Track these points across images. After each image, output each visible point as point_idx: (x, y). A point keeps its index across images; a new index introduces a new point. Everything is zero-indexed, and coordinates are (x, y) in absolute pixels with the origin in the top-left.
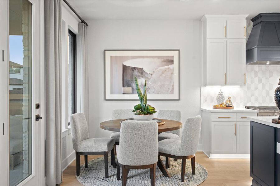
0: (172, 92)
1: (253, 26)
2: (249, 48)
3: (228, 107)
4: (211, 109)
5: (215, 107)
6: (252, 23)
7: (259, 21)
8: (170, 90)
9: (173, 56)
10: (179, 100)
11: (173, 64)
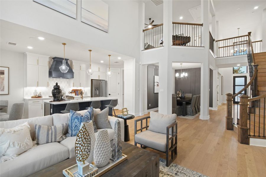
0: (3, 90)
1: (53, 61)
2: (50, 71)
3: (39, 97)
4: (30, 98)
5: (32, 97)
6: (53, 60)
7: (56, 59)
8: (2, 89)
9: (4, 71)
10: (8, 94)
11: (4, 74)
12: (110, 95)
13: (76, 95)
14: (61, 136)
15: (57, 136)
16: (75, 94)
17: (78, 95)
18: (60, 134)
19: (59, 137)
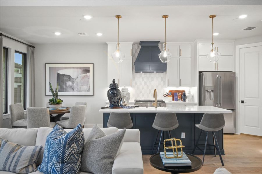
8: (88, 89)
9: (89, 68)
10: (93, 96)
11: (89, 72)
12: (242, 102)
13: (173, 100)
14: (25, 166)
15: (19, 164)
16: (172, 97)
17: (177, 100)
18: (25, 162)
19: (21, 165)
